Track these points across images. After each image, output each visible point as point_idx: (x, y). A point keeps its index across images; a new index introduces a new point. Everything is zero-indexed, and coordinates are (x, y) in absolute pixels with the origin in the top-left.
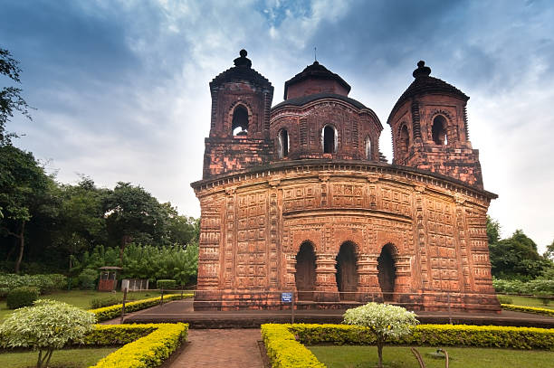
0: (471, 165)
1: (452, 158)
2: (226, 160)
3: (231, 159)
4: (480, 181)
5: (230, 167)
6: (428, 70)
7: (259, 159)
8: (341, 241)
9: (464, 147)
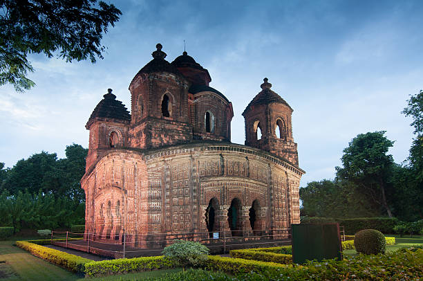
0: (294, 153)
1: (286, 147)
2: (162, 136)
3: (165, 136)
4: (297, 163)
5: (165, 142)
6: (270, 85)
7: (184, 138)
8: (232, 198)
9: (291, 142)
